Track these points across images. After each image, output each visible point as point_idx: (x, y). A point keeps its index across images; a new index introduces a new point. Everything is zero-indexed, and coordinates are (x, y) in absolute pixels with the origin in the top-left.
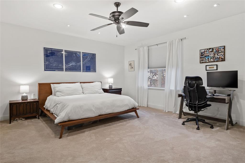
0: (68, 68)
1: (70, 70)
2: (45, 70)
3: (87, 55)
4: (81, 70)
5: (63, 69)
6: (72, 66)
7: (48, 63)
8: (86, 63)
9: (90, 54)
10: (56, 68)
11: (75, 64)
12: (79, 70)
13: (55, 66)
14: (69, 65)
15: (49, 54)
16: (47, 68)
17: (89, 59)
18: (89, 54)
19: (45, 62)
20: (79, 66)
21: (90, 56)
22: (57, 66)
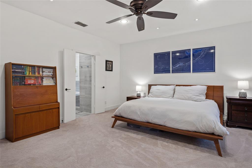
0: (175, 70)
1: (177, 71)
2: (154, 73)
3: (200, 51)
4: (190, 71)
5: (170, 71)
6: (180, 66)
7: (156, 67)
8: (198, 61)
9: (205, 49)
10: (164, 70)
11: (184, 64)
12: (188, 71)
13: (163, 69)
14: (176, 66)
15: (158, 58)
16: (157, 71)
17: (203, 56)
18: (203, 49)
19: (154, 67)
20: (188, 66)
21: (204, 52)
22: (164, 68)
